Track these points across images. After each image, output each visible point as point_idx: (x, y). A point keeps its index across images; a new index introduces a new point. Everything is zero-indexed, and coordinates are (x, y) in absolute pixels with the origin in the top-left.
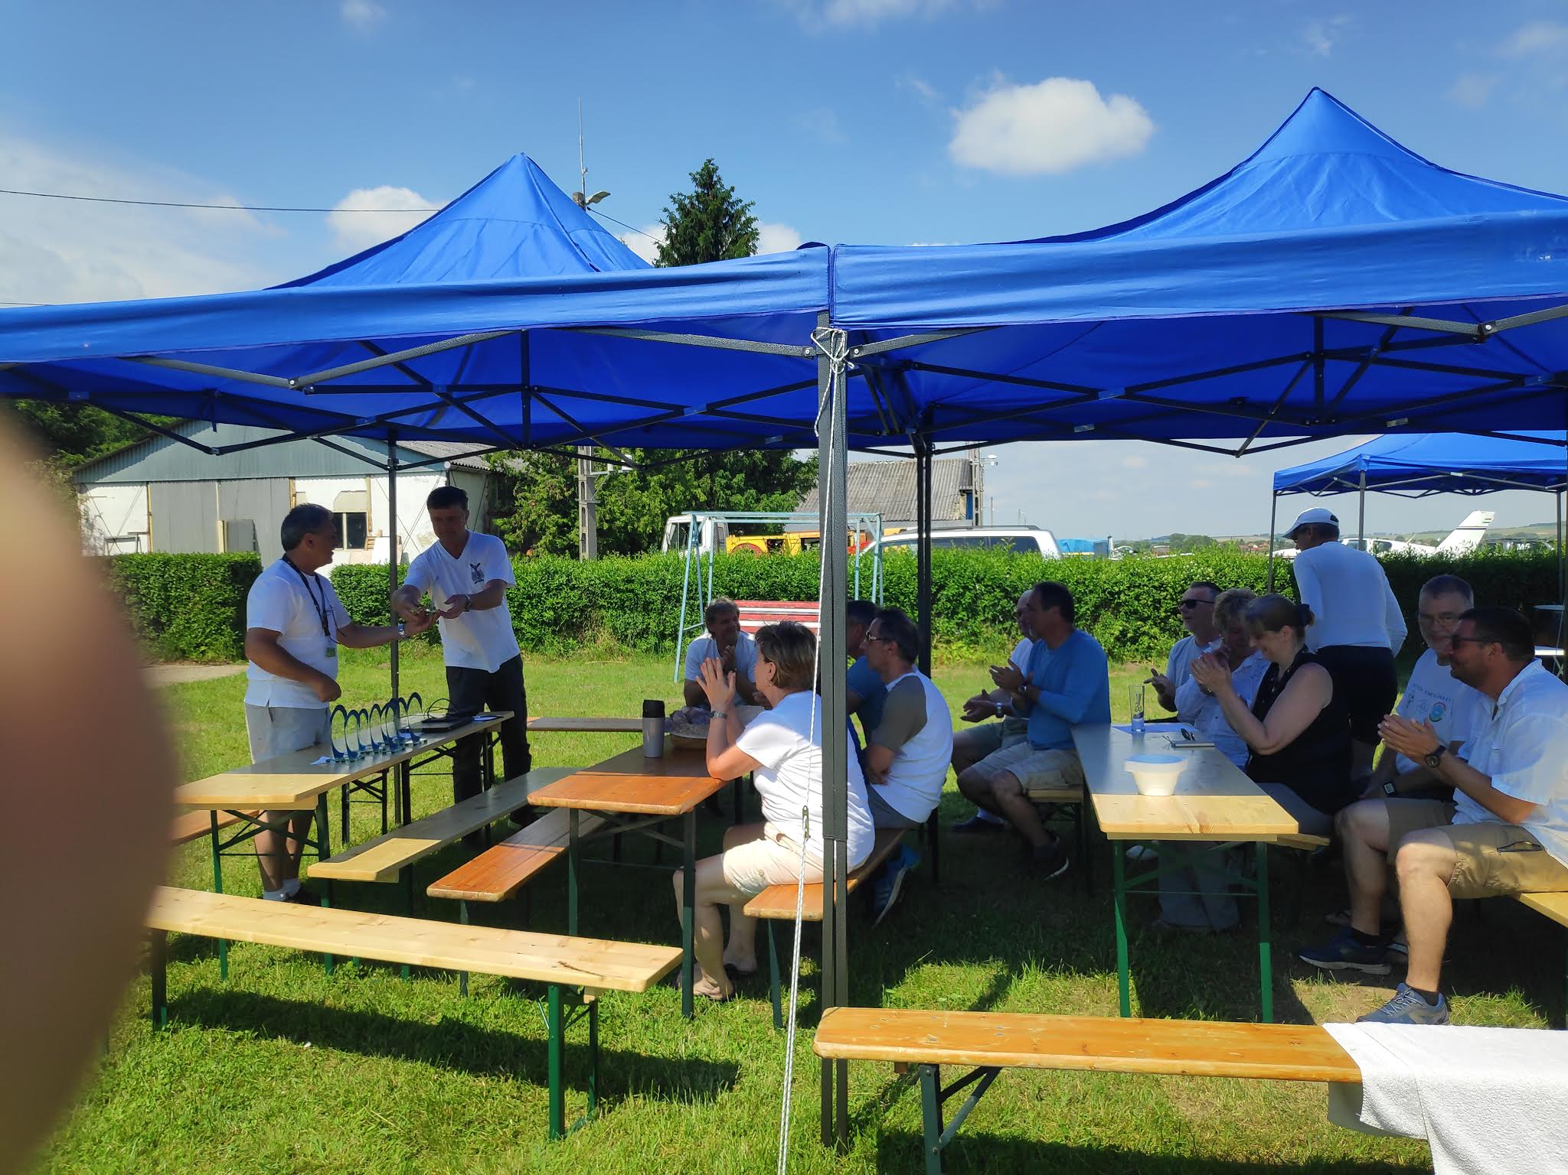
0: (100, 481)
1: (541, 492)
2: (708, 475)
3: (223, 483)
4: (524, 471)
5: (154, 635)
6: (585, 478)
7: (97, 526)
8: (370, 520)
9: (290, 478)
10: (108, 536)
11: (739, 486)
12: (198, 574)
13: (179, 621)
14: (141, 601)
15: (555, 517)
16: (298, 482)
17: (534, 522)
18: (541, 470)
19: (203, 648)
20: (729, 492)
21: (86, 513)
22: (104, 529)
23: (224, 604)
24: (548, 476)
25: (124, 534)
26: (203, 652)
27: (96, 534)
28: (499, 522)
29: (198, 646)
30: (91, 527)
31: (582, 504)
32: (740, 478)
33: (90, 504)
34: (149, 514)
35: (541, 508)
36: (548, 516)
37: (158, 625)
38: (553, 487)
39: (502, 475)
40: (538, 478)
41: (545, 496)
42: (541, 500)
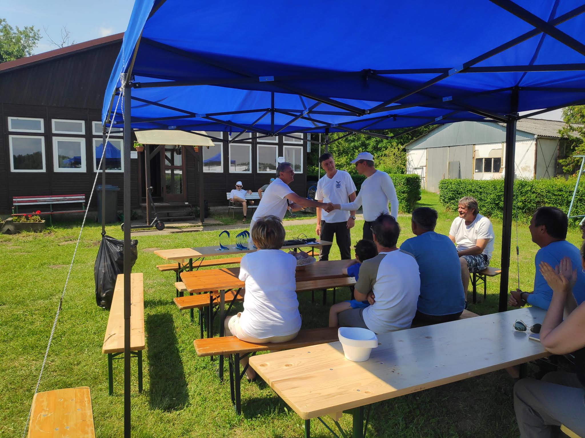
0: (413, 148)
3: (450, 147)
7: (411, 164)
10: (414, 167)
16: (476, 146)
21: (409, 159)
25: (419, 167)
27: (411, 167)
33: (410, 156)
34: (427, 160)
39: (566, 139)
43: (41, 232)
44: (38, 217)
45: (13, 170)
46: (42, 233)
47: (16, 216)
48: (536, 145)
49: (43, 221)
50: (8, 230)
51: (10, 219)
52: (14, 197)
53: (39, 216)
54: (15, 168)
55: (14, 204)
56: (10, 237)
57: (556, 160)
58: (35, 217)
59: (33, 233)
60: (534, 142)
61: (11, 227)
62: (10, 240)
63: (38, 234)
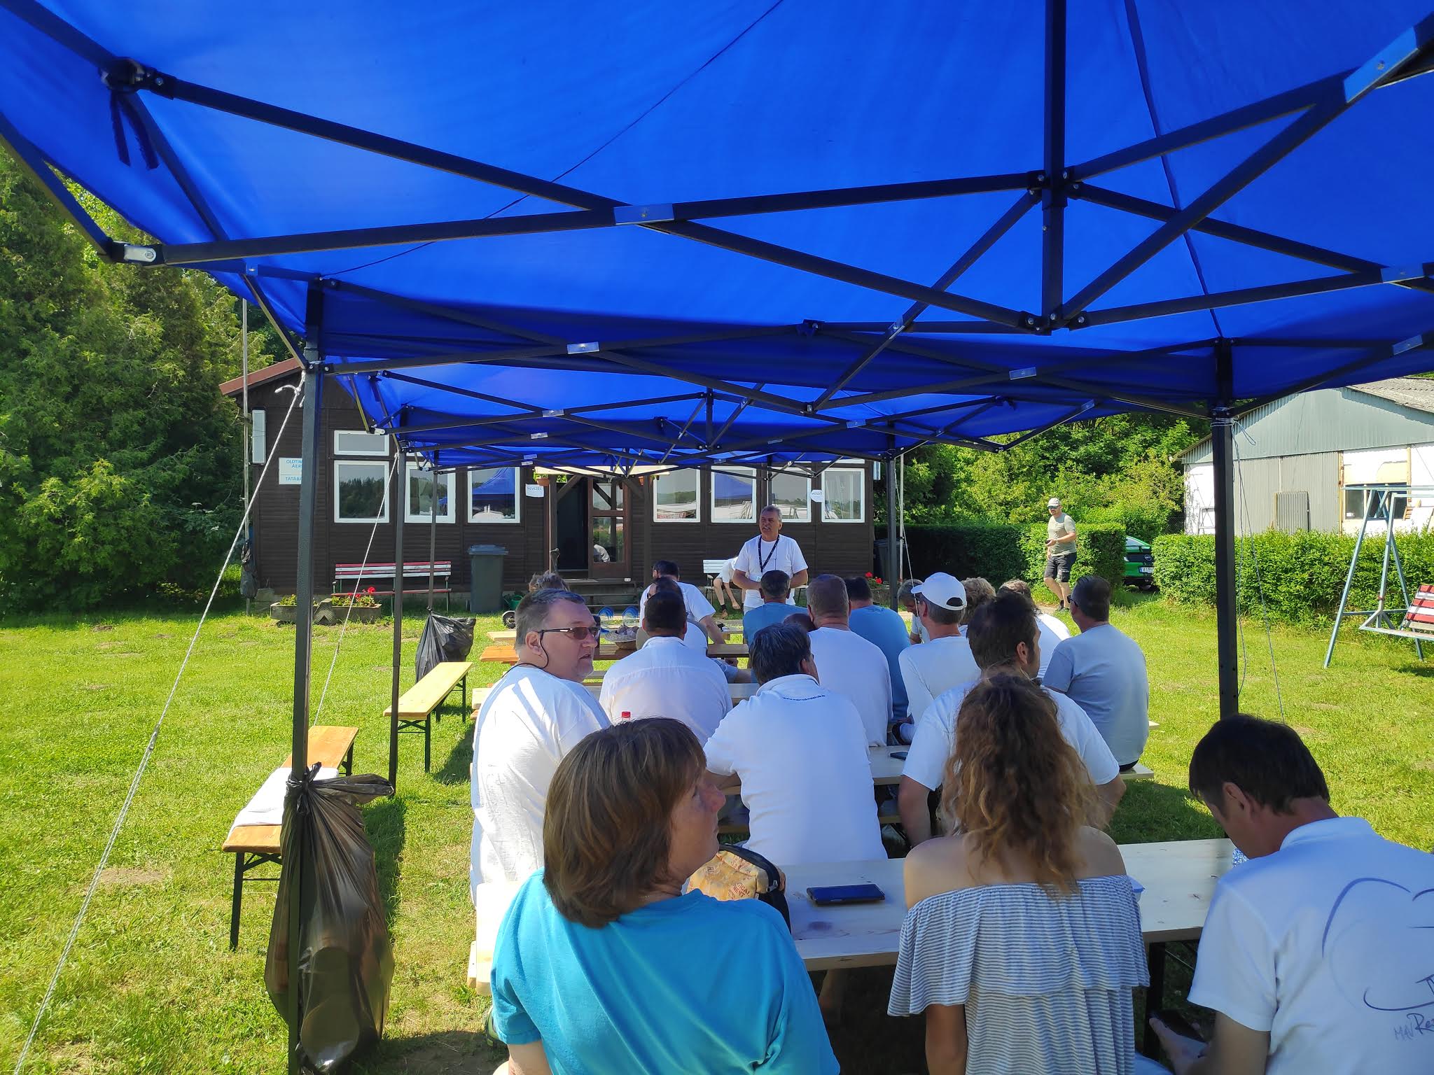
0: (1199, 461)
3: (1285, 459)
7: (1195, 498)
8: (1413, 489)
9: (1339, 452)
16: (1345, 455)
21: (1189, 487)
27: (1195, 504)
30: (1191, 499)
33: (1192, 479)
43: (373, 623)
44: (371, 598)
45: (338, 519)
46: (374, 625)
47: (337, 596)
49: (378, 606)
50: (324, 618)
51: (327, 600)
52: (337, 565)
53: (372, 595)
54: (342, 516)
55: (337, 577)
56: (326, 628)
58: (365, 598)
59: (360, 624)
61: (328, 614)
62: (325, 634)
63: (369, 626)
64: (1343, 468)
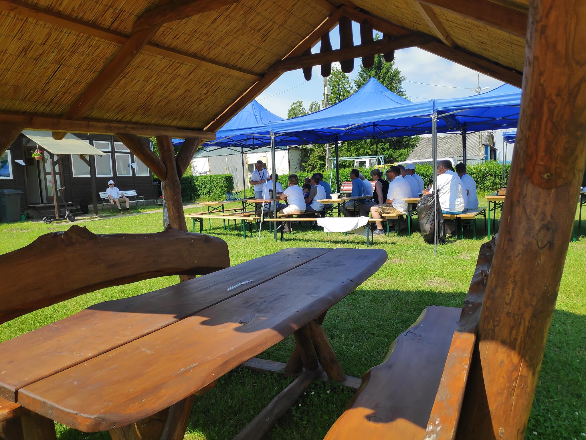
0: (196, 157)
1: (316, 154)
2: (375, 144)
3: (228, 156)
4: (312, 148)
5: (209, 195)
6: (327, 149)
7: (196, 169)
8: (267, 165)
10: (199, 172)
11: (387, 148)
12: (218, 179)
13: (214, 192)
14: (205, 187)
15: (320, 162)
16: (247, 154)
17: (314, 164)
18: (316, 147)
19: (220, 198)
20: (383, 150)
21: (193, 166)
22: (198, 170)
23: (224, 187)
24: (318, 149)
25: (203, 171)
26: (220, 199)
27: (196, 172)
28: (304, 164)
29: (219, 198)
30: (194, 170)
31: (327, 157)
32: (387, 144)
33: (194, 163)
34: (209, 166)
35: (316, 159)
36: (318, 161)
37: (209, 193)
38: (320, 152)
39: (305, 149)
40: (315, 150)
41: (317, 156)
42: (316, 157)
48: (288, 153)
57: (300, 164)
60: (287, 151)
64: (247, 159)
